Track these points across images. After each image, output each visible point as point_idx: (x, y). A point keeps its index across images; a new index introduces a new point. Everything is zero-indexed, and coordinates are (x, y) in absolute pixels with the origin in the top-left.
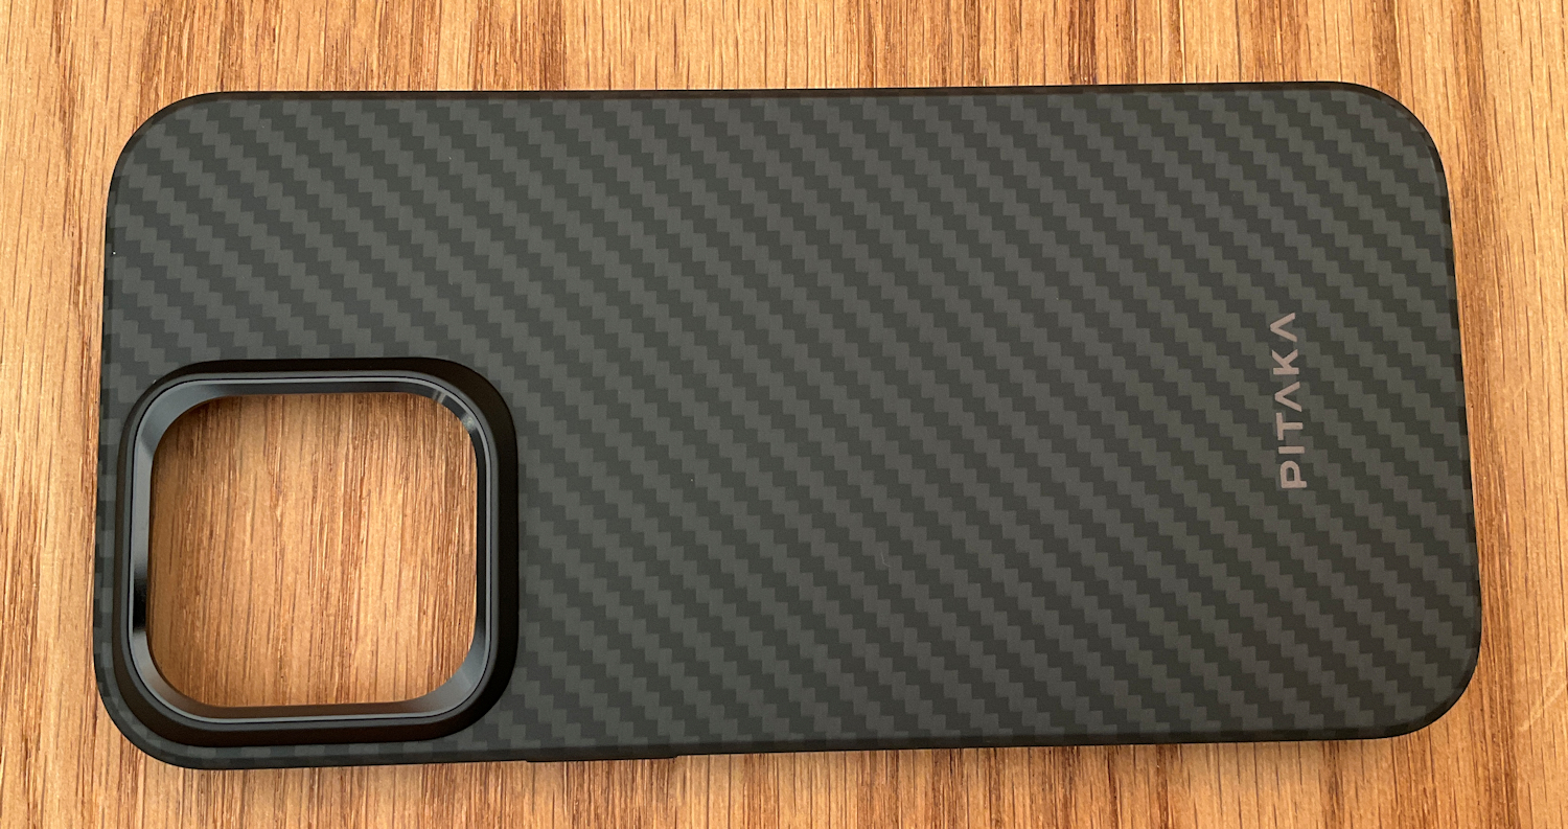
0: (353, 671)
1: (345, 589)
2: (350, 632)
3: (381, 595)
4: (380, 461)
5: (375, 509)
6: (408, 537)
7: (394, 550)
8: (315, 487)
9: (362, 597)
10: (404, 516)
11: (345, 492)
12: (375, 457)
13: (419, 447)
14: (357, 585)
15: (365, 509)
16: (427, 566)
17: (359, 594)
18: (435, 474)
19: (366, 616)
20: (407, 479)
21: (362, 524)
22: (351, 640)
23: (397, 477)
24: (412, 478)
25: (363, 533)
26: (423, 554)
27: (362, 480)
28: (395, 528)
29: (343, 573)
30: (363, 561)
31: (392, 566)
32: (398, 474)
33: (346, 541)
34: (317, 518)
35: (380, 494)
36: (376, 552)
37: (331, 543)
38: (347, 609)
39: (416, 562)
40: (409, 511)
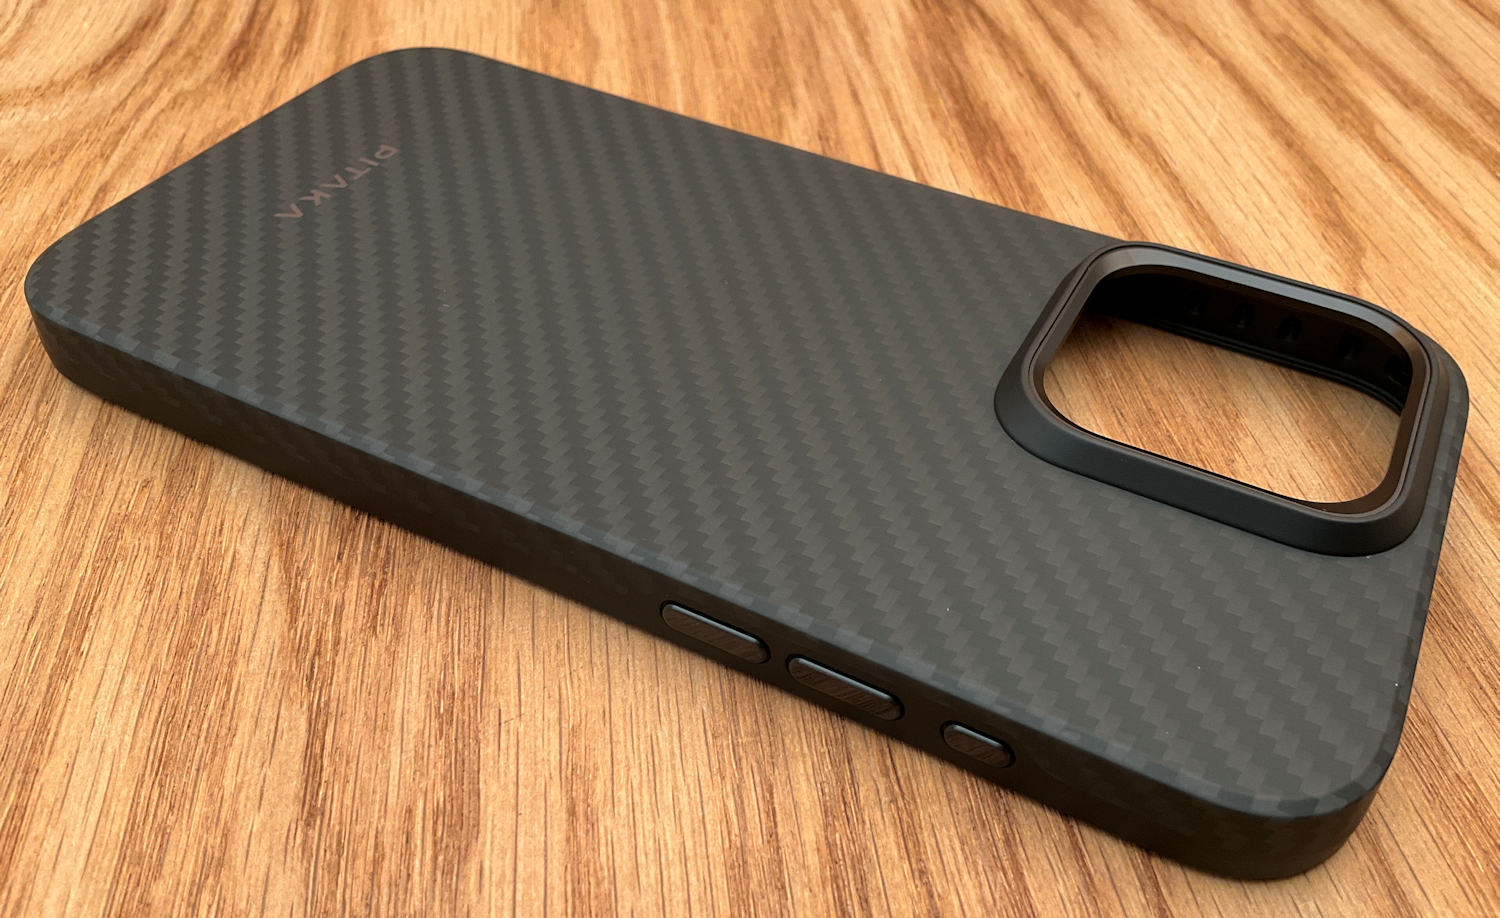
0: (37, 787)
1: (48, 704)
2: (43, 746)
3: (93, 703)
4: (122, 579)
5: (105, 622)
6: (140, 646)
7: (118, 657)
8: (37, 608)
9: (68, 709)
10: (140, 625)
11: (73, 609)
12: (116, 575)
13: (171, 563)
14: (63, 697)
15: (92, 624)
16: (157, 672)
17: (65, 706)
18: (186, 585)
19: (69, 726)
20: (151, 592)
21: (87, 636)
22: (42, 753)
23: (139, 591)
24: (156, 593)
25: (85, 645)
26: (156, 659)
27: (95, 598)
28: (125, 640)
29: (49, 686)
30: (78, 674)
31: (113, 673)
32: (141, 586)
33: (62, 654)
34: (31, 638)
35: (114, 608)
36: (96, 663)
37: (42, 658)
38: (45, 724)
39: (145, 668)
40: (146, 621)
